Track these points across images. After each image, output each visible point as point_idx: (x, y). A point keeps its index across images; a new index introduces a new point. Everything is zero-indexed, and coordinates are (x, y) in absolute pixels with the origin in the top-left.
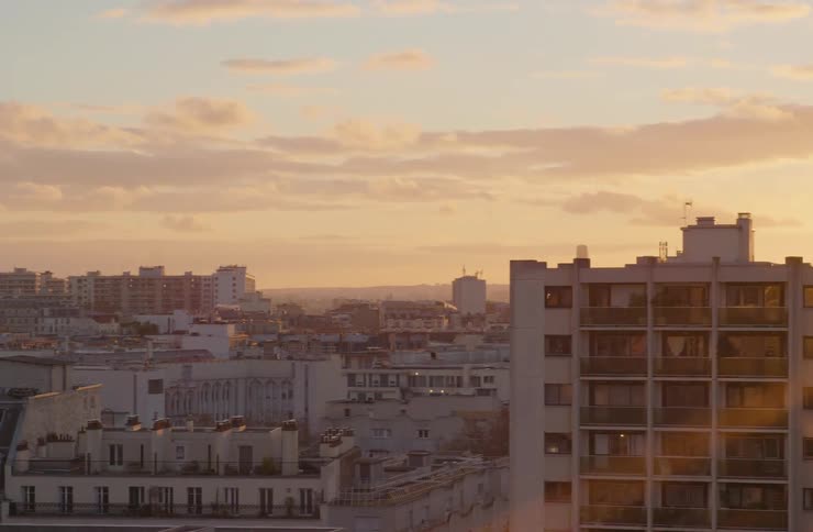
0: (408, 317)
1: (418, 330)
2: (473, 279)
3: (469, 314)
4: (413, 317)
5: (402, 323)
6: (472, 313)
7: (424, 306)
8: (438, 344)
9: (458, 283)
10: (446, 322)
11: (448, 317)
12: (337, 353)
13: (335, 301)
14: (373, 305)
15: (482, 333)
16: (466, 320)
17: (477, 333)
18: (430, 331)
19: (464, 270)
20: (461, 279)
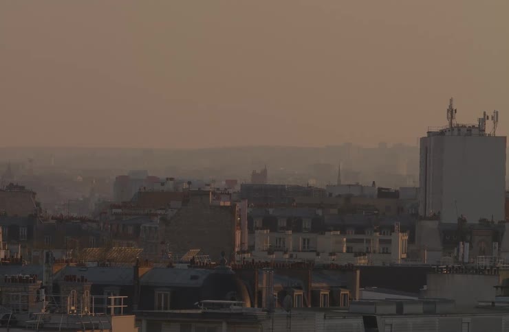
0: (307, 224)
1: (330, 260)
2: (475, 133)
3: (462, 220)
4: (320, 227)
5: (291, 239)
6: (473, 219)
7: (348, 198)
8: (384, 296)
9: (433, 144)
10: (402, 238)
11: (410, 230)
12: (127, 312)
13: (122, 181)
14: (218, 194)
15: (493, 271)
16: (454, 235)
17: (480, 271)
18: (362, 261)
19: (451, 112)
20: (442, 133)
